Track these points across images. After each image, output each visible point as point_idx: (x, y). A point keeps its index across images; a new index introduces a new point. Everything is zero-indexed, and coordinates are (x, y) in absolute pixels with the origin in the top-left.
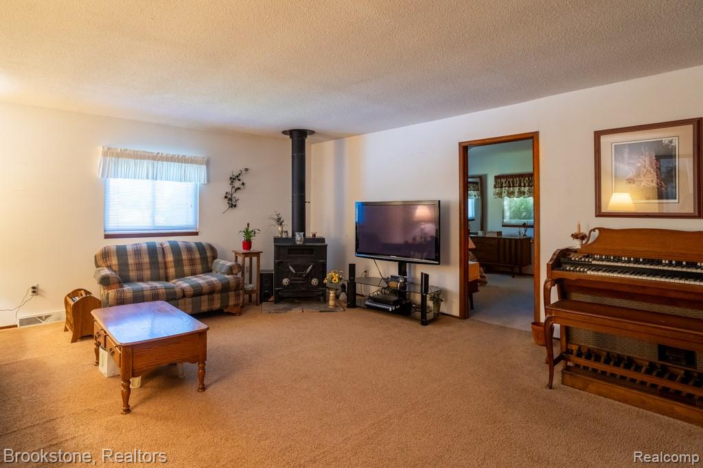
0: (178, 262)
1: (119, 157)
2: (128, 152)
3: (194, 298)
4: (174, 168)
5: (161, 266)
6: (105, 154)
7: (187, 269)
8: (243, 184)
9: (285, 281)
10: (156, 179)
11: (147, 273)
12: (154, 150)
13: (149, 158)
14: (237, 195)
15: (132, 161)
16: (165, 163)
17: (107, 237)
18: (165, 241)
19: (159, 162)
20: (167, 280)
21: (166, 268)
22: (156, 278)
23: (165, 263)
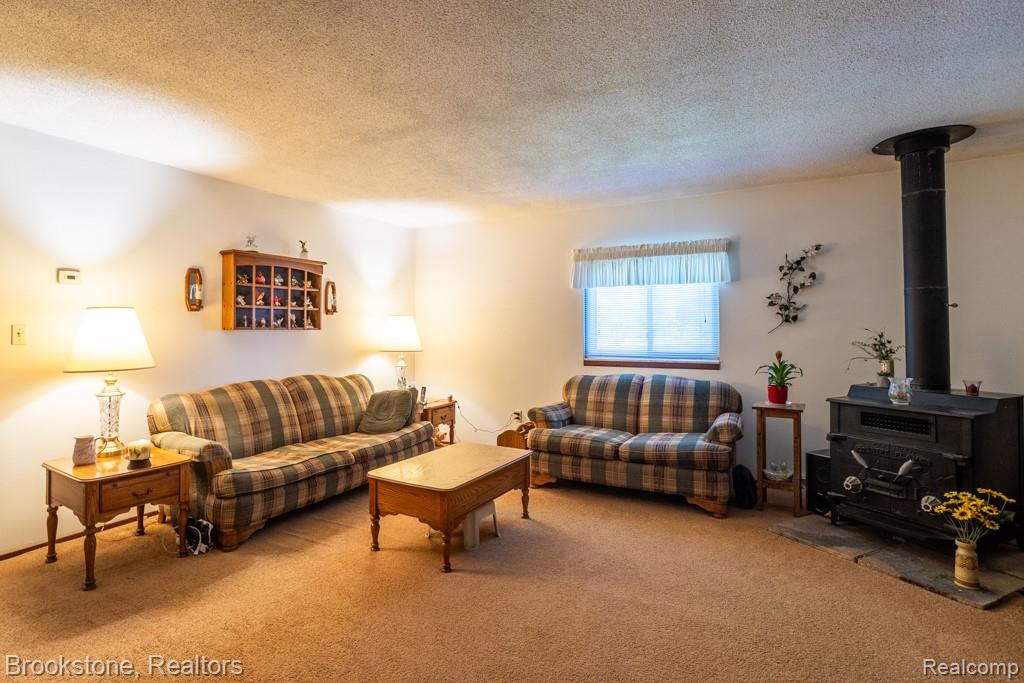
0: (656, 408)
1: (592, 260)
2: (602, 251)
3: (631, 465)
4: (668, 264)
5: (631, 409)
6: (577, 259)
7: (666, 420)
8: (813, 276)
9: (850, 481)
10: (644, 284)
11: (608, 417)
12: (637, 243)
13: (630, 255)
14: (799, 299)
15: (608, 263)
16: (654, 258)
17: (587, 363)
18: (648, 374)
19: (646, 258)
20: (636, 431)
21: (638, 414)
22: (619, 427)
23: (638, 407)
